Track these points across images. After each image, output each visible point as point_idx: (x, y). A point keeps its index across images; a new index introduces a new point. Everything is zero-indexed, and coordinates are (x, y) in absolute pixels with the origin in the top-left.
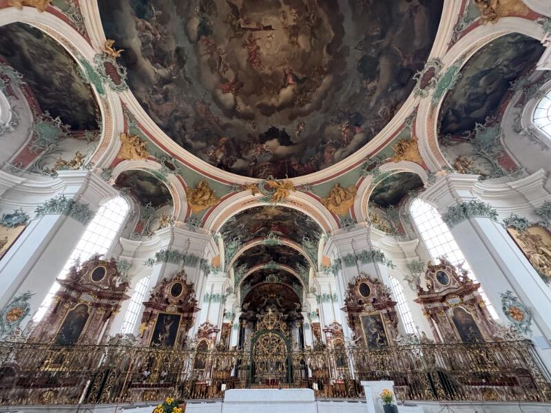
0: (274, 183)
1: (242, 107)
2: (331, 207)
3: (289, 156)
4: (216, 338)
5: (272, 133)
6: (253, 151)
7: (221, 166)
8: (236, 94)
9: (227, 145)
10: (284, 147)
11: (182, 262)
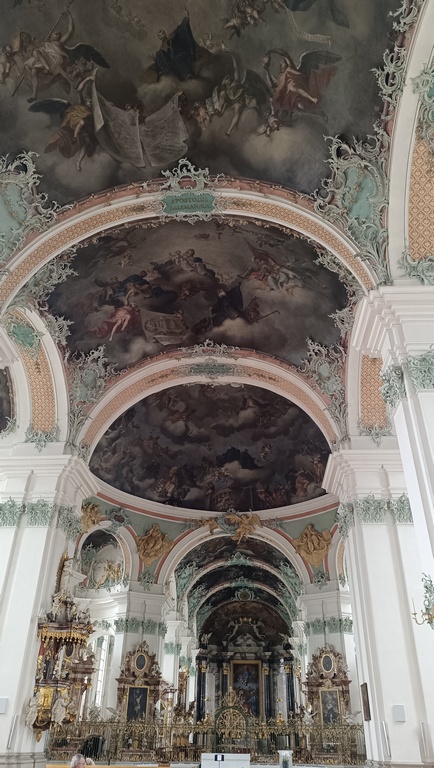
0: (235, 517)
1: (194, 431)
2: (303, 554)
3: (253, 481)
4: (172, 699)
5: (232, 455)
6: (209, 477)
7: (172, 501)
8: (186, 421)
9: (177, 474)
10: (246, 471)
11: (141, 628)
